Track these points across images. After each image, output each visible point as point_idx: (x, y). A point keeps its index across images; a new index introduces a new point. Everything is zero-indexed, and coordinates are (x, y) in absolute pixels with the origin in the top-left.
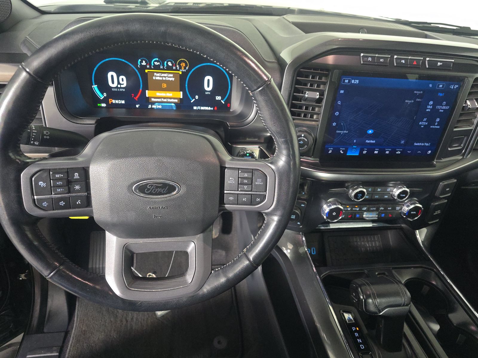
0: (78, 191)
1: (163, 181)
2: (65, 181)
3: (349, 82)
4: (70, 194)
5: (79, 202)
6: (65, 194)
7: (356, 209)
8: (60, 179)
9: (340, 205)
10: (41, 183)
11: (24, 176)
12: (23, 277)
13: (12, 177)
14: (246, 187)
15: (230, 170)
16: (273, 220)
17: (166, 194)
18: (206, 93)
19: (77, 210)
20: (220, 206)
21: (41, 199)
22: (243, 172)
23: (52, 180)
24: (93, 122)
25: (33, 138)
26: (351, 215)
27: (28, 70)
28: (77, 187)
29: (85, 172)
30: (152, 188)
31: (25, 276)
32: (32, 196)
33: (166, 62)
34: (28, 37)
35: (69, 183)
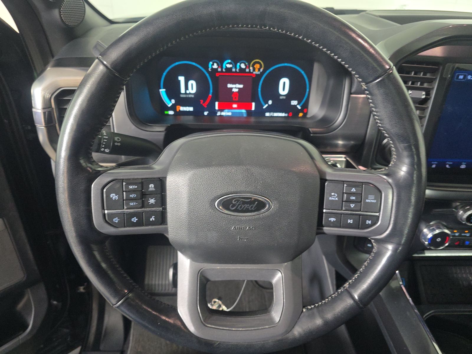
0: (152, 206)
1: (252, 195)
2: (139, 193)
3: (464, 78)
4: (143, 209)
5: (152, 219)
6: (138, 209)
7: (465, 234)
8: (133, 191)
9: (445, 229)
10: (114, 196)
11: (95, 187)
12: (82, 289)
13: (82, 187)
14: (352, 206)
15: (331, 183)
16: (387, 249)
17: (254, 211)
18: (281, 98)
19: (150, 227)
20: (318, 229)
21: (112, 214)
22: (350, 187)
23: (125, 191)
24: (162, 129)
25: (103, 144)
26: (459, 242)
27: (105, 63)
28: (152, 201)
29: (161, 183)
30: (238, 204)
31: (84, 289)
32: (102, 210)
33: (238, 64)
34: (100, 41)
35: (143, 195)
